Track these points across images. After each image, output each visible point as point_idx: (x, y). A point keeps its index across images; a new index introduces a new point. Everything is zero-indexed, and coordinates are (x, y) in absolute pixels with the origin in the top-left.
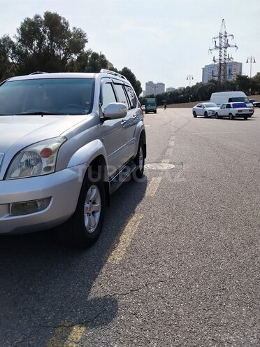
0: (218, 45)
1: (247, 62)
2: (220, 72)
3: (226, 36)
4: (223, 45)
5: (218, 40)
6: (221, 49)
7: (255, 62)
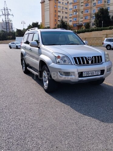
0: (4, 14)
1: (22, 23)
2: (6, 27)
3: (7, 10)
4: (6, 13)
5: (3, 11)
6: (5, 15)
7: (25, 24)
